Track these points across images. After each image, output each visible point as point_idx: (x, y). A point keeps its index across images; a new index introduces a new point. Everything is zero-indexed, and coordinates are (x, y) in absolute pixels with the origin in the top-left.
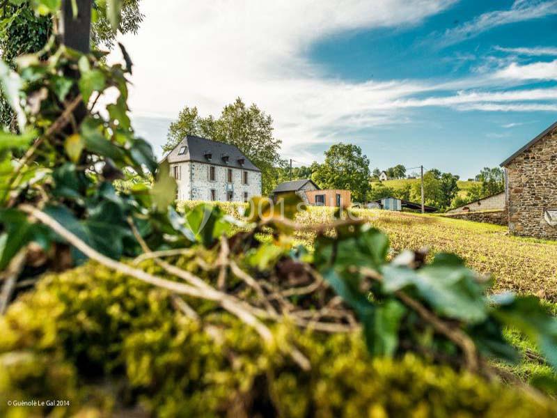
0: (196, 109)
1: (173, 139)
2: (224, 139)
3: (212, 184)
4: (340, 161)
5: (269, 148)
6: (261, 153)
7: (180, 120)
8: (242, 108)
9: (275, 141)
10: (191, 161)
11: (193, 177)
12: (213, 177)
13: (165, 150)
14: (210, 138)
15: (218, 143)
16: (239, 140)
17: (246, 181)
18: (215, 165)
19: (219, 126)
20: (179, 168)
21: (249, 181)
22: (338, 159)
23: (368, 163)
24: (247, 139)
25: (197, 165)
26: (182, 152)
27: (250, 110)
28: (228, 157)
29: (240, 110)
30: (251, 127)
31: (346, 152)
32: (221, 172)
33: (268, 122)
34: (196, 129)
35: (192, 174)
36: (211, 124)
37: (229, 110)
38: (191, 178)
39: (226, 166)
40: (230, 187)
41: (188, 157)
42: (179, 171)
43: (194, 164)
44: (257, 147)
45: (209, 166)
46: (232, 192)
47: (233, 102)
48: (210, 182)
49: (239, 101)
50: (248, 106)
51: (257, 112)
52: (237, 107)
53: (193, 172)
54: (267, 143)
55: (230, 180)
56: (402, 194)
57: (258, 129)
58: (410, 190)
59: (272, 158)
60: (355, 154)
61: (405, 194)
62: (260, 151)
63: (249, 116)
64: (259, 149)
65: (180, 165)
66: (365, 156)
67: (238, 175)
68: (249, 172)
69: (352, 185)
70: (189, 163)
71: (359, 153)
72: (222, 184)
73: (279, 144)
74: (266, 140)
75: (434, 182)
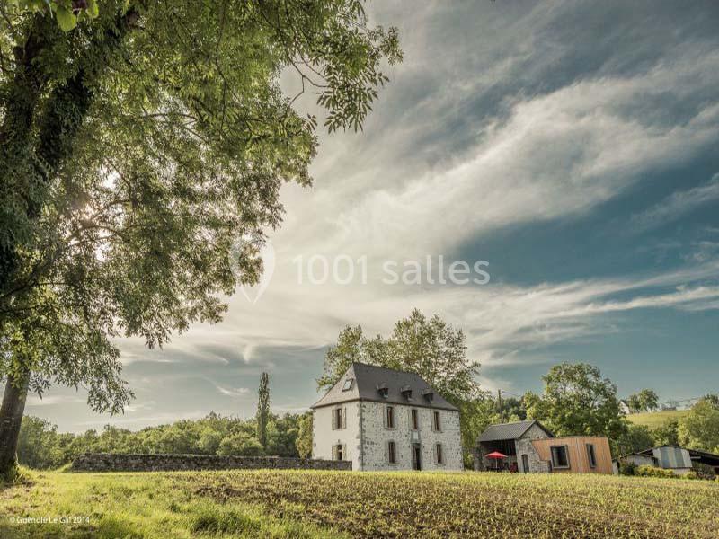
0: (360, 327)
1: (331, 369)
2: (397, 365)
3: (391, 433)
4: (568, 389)
5: (461, 374)
6: (452, 383)
7: (339, 343)
8: (422, 322)
9: (469, 364)
10: (360, 400)
11: (364, 423)
12: (390, 423)
13: (321, 385)
14: (379, 364)
15: (391, 371)
16: (418, 366)
17: (437, 427)
18: (393, 403)
19: (390, 349)
20: (343, 411)
21: (442, 425)
22: (565, 385)
23: (615, 390)
24: (429, 364)
25: (368, 405)
26: (347, 387)
27: (431, 324)
28: (410, 392)
29: (418, 325)
30: (434, 346)
31: (577, 376)
32: (402, 414)
33: (459, 339)
34: (361, 353)
35: (362, 420)
36: (380, 347)
37: (403, 326)
38: (361, 425)
39: (430, 407)
40: (416, 436)
41: (355, 394)
42: (343, 416)
43: (365, 403)
44: (444, 374)
45: (385, 405)
46: (419, 444)
47: (408, 316)
48: (388, 430)
49: (416, 314)
50: (428, 320)
51: (441, 326)
52: (414, 321)
53: (364, 415)
54: (459, 367)
55: (415, 426)
56: (664, 435)
57: (445, 349)
58: (677, 430)
59: (467, 389)
60: (591, 378)
61: (669, 435)
62: (450, 379)
63: (430, 333)
64: (448, 377)
65: (344, 406)
66: (608, 380)
67: (425, 416)
68: (441, 412)
69: (593, 425)
70: (358, 403)
71: (597, 376)
72: (405, 432)
73: (477, 369)
74: (457, 363)
75: (714, 414)
